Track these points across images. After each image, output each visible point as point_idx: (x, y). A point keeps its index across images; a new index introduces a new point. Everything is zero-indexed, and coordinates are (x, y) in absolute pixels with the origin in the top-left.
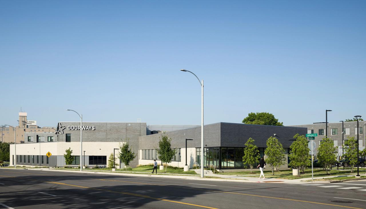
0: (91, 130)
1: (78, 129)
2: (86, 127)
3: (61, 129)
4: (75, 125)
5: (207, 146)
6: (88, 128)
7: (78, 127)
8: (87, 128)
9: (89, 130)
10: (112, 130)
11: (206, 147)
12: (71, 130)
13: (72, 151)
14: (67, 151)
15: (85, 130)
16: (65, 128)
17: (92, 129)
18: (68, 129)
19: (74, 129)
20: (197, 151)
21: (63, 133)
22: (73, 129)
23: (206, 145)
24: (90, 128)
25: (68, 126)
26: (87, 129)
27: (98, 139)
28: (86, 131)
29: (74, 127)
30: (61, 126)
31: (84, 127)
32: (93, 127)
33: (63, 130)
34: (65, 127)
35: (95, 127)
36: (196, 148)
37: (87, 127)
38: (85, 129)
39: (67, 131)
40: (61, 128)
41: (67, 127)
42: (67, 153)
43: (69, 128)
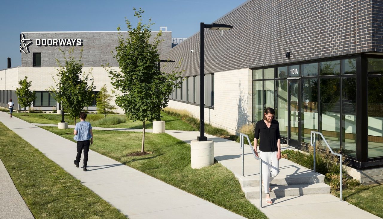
0: (75, 45)
1: (54, 45)
2: (67, 40)
3: (24, 45)
4: (48, 38)
5: (293, 59)
6: (70, 43)
7: (53, 41)
8: (68, 43)
9: (72, 45)
10: (111, 46)
11: (287, 60)
12: (42, 47)
13: (31, 82)
14: (21, 83)
15: (66, 45)
16: (32, 43)
17: (77, 44)
18: (37, 45)
19: (47, 45)
20: (254, 80)
21: (29, 51)
22: (45, 44)
23: (288, 55)
24: (74, 42)
25: (37, 40)
26: (69, 45)
27: (87, 61)
28: (68, 48)
29: (47, 41)
30: (24, 40)
31: (62, 40)
32: (79, 40)
33: (27, 46)
34: (31, 40)
35: (82, 41)
36: (253, 69)
37: (69, 40)
38: (64, 44)
39: (34, 49)
40: (25, 42)
41: (35, 40)
42: (21, 87)
43: (38, 43)
